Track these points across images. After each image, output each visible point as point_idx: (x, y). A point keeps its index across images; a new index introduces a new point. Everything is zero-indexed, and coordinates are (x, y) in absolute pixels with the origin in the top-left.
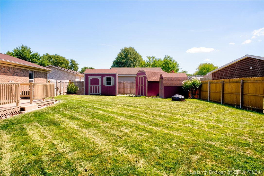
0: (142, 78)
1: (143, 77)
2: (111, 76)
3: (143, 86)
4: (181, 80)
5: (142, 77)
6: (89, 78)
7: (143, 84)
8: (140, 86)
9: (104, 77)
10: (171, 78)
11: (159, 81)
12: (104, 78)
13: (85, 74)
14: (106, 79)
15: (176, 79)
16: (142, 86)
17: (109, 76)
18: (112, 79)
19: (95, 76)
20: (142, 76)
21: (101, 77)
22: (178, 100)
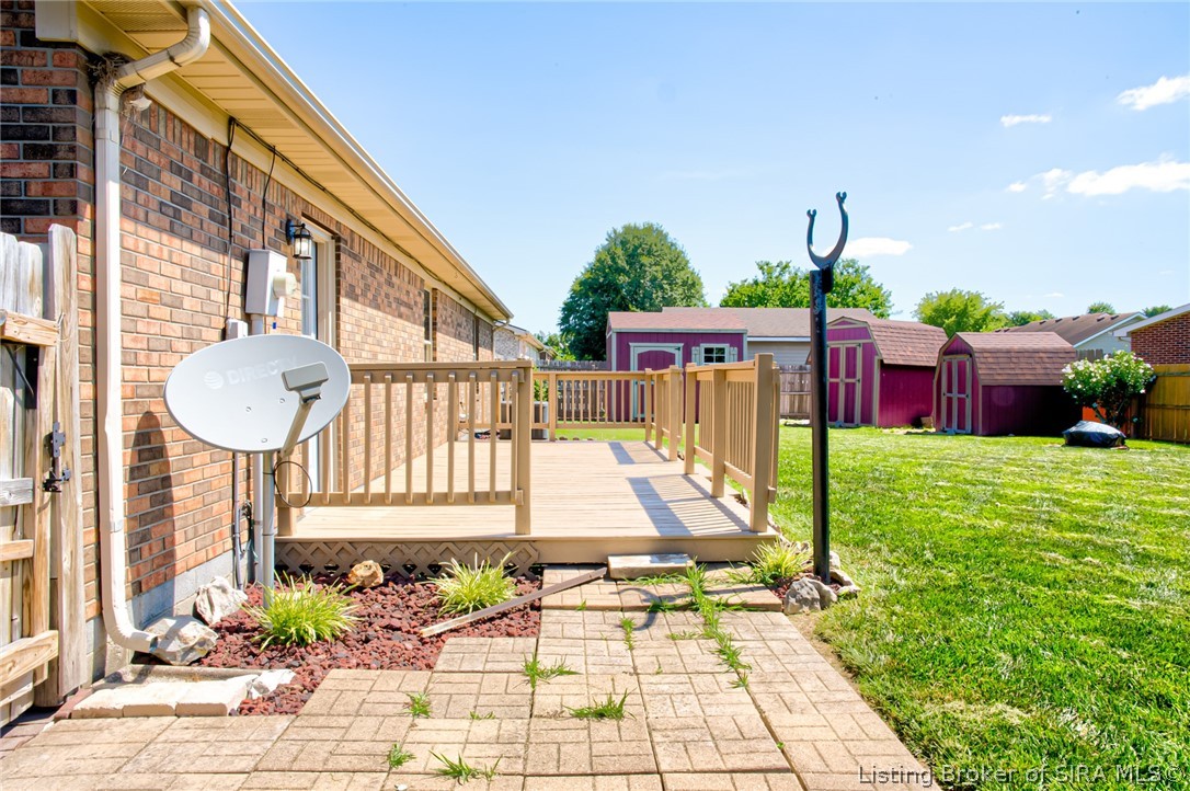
0: (851, 353)
1: (855, 349)
2: (724, 342)
3: (854, 384)
4: (1047, 360)
5: (848, 349)
6: (632, 349)
7: (854, 376)
8: (837, 384)
9: (694, 345)
10: (1008, 352)
11: (934, 364)
12: (693, 348)
13: (618, 333)
14: (703, 355)
15: (1026, 355)
16: (847, 385)
17: (717, 342)
18: (726, 355)
19: (658, 341)
20: (851, 343)
21: (681, 345)
22: (1103, 442)
